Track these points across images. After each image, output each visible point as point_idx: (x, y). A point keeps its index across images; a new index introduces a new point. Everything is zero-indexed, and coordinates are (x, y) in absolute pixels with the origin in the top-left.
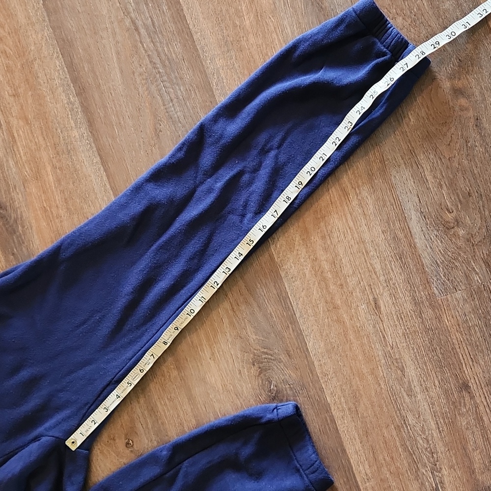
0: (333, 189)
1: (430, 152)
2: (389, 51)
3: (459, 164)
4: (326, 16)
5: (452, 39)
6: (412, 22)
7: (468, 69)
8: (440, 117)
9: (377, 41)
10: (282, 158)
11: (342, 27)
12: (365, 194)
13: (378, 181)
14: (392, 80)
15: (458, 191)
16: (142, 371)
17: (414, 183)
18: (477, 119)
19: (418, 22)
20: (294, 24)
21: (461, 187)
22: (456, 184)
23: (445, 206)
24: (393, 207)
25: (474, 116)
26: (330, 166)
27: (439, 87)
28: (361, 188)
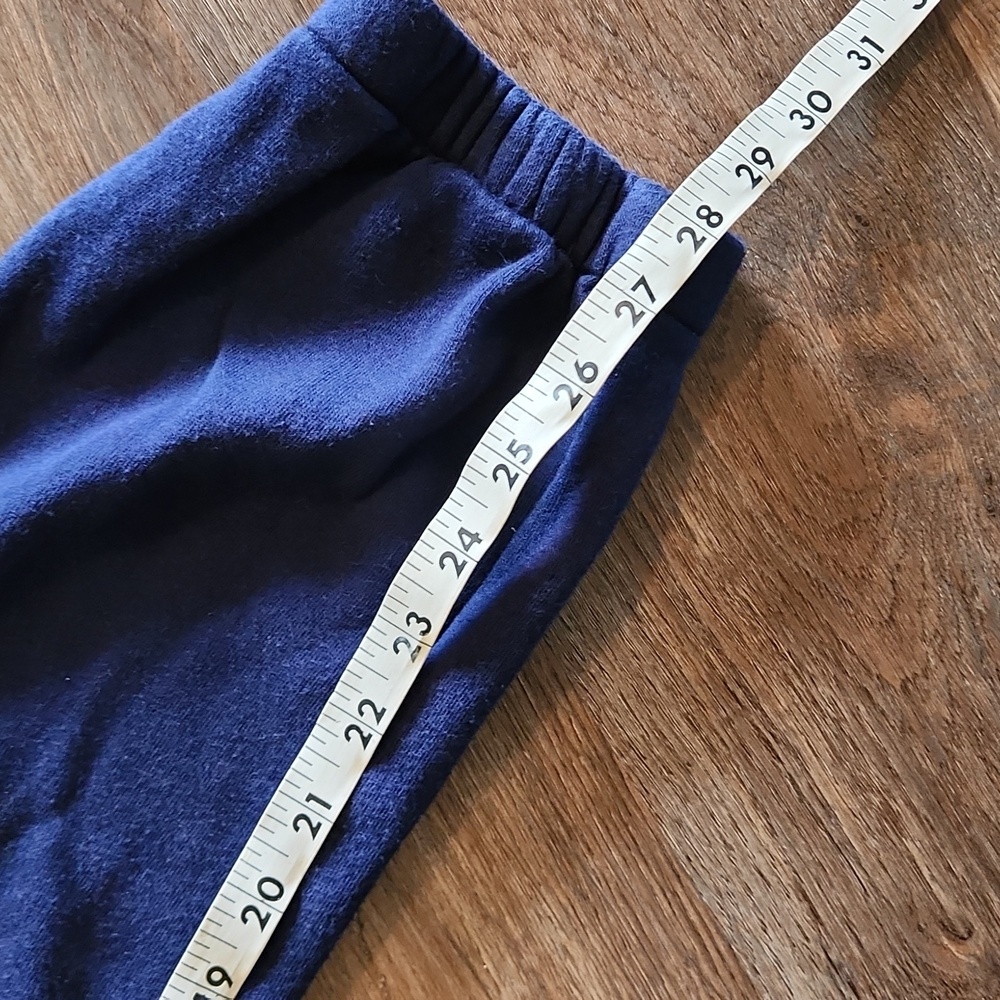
0: (393, 946)
1: (813, 669)
2: (540, 225)
3: (952, 703)
4: (181, 86)
5: (819, 127)
6: (607, 66)
7: (903, 258)
8: (825, 496)
9: (471, 182)
10: (96, 851)
11: (279, 131)
12: (552, 935)
13: (606, 861)
14: (588, 373)
15: (975, 829)
17: (773, 833)
18: (990, 481)
19: (636, 67)
20: (20, 143)
21: (985, 807)
22: (957, 797)
23: (932, 913)
24: (700, 973)
25: (971, 469)
26: (358, 853)
27: (790, 358)
28: (531, 913)
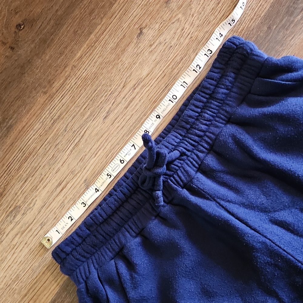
16: (122, 162)
